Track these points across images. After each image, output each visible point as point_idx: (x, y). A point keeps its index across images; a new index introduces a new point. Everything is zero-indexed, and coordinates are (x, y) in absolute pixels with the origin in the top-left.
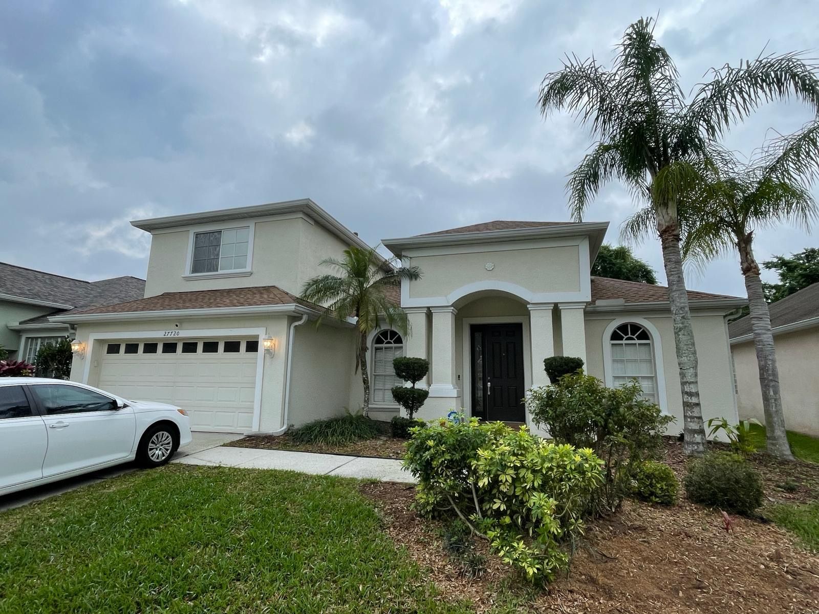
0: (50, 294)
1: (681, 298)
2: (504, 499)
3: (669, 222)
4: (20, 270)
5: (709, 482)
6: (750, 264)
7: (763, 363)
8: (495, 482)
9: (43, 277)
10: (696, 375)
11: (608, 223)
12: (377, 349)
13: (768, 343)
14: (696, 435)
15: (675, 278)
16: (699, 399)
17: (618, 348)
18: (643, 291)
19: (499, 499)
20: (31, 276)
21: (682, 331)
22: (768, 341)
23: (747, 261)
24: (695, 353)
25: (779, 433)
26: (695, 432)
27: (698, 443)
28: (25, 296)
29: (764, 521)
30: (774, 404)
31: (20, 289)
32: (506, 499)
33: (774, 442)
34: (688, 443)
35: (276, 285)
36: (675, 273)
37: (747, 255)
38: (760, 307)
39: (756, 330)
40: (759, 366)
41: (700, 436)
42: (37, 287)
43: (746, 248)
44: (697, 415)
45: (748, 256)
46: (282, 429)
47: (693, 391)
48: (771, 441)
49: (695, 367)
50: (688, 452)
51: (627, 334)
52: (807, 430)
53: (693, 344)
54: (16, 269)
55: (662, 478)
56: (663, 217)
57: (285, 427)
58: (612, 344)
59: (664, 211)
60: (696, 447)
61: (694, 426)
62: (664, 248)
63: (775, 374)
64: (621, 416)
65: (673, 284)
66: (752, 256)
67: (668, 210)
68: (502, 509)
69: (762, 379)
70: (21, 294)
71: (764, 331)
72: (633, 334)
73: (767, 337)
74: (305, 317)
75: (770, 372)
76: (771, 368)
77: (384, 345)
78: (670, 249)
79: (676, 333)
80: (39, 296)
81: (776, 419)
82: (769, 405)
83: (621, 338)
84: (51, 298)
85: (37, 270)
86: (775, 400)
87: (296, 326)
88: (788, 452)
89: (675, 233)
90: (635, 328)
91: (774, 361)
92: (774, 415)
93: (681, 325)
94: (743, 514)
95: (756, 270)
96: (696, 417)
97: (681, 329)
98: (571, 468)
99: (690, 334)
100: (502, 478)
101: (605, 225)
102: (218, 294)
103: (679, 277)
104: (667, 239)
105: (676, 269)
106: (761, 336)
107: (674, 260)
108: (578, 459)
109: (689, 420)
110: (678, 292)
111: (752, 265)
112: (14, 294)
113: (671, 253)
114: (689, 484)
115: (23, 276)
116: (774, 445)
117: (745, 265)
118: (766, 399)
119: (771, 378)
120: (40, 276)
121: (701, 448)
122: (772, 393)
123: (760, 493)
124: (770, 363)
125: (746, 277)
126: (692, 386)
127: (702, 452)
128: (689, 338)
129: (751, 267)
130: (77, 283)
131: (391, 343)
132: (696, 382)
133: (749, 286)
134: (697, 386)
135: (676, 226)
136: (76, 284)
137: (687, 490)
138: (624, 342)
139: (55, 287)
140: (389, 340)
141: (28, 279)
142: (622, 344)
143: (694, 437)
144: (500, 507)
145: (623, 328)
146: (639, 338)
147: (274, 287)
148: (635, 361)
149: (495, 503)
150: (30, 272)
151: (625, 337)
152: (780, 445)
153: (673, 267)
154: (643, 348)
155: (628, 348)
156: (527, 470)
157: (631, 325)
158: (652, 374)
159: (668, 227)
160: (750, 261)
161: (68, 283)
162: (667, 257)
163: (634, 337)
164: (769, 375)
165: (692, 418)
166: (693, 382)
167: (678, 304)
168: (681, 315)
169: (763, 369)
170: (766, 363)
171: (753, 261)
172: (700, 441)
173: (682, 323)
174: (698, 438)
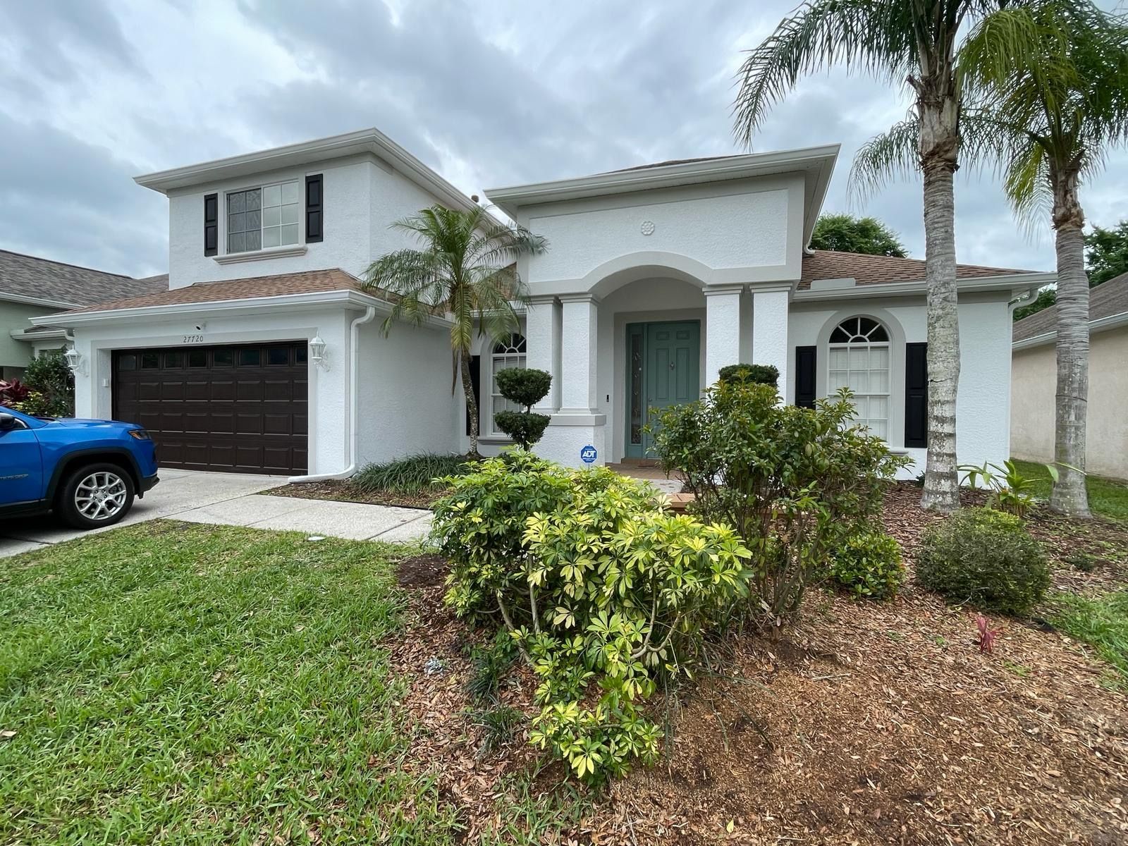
0: (68, 292)
1: (945, 267)
2: (572, 606)
3: (941, 136)
4: (29, 260)
5: (958, 562)
6: (1069, 210)
7: (1065, 371)
8: (555, 580)
9: (61, 269)
10: (955, 391)
11: (839, 146)
12: (495, 360)
13: (1080, 339)
14: (943, 481)
15: (939, 234)
16: (954, 426)
17: (840, 354)
18: (887, 266)
19: (566, 607)
20: (42, 267)
21: (941, 322)
22: (1081, 337)
23: (1065, 205)
24: (957, 356)
25: (1075, 477)
26: (941, 476)
27: (945, 493)
28: (29, 294)
29: (1046, 628)
30: (1073, 435)
31: (21, 284)
32: (576, 608)
33: (1065, 491)
34: (930, 493)
35: (341, 267)
36: (940, 225)
37: (1065, 195)
38: (1075, 281)
39: (1063, 319)
40: (1058, 375)
41: (949, 483)
42: (49, 283)
43: (1066, 182)
44: (948, 452)
45: (1068, 196)
46: (348, 470)
47: (948, 414)
48: (1059, 490)
49: (955, 378)
50: (926, 505)
51: (854, 333)
52: (1103, 469)
53: (957, 342)
54: (21, 259)
55: (878, 555)
56: (932, 128)
57: (352, 466)
58: (831, 349)
59: (935, 117)
60: (941, 499)
61: (942, 468)
62: (928, 184)
63: (1082, 389)
64: (807, 458)
65: (936, 245)
66: (1074, 196)
67: (942, 114)
68: (568, 626)
69: (1060, 396)
70: (23, 291)
71: (1075, 321)
72: (863, 332)
73: (1080, 331)
74: (371, 312)
75: (1076, 385)
76: (1077, 378)
77: (505, 355)
78: (937, 184)
79: (930, 325)
80: (50, 295)
81: (1073, 457)
82: (1065, 436)
83: (845, 339)
84: (69, 297)
85: (53, 260)
86: (1077, 428)
87: (358, 325)
88: (1084, 506)
89: (949, 155)
90: (868, 324)
91: (1084, 368)
92: (1071, 451)
93: (940, 312)
94: (1010, 614)
95: (1077, 219)
96: (947, 455)
97: (939, 318)
98: (682, 563)
99: (954, 327)
100: (567, 572)
101: (835, 150)
102: (262, 282)
103: (946, 232)
104: (934, 168)
105: (943, 219)
106: (1071, 327)
107: (941, 203)
108: (699, 545)
109: (935, 458)
110: (943, 258)
111: (1073, 211)
112: (11, 291)
113: (939, 191)
114: (923, 561)
115: (30, 269)
116: (1062, 495)
117: (1061, 211)
118: (1061, 427)
119: (1075, 394)
120: (57, 268)
121: (949, 500)
122: (1073, 418)
123: (1043, 581)
124: (1077, 370)
125: (1059, 232)
126: (946, 407)
127: (950, 506)
128: (952, 332)
129: (1071, 214)
130: (112, 278)
131: (515, 351)
132: (954, 401)
133: (1063, 246)
134: (954, 408)
135: (952, 142)
136: (110, 280)
137: (919, 572)
138: (849, 344)
139: (78, 282)
140: (512, 347)
141: (39, 272)
142: (846, 348)
143: (939, 483)
144: (565, 621)
145: (850, 325)
146: (872, 338)
147: (338, 270)
148: (864, 373)
149: (558, 614)
150: (43, 263)
151: (852, 338)
152: (1073, 496)
153: (939, 215)
154: (877, 354)
155: (855, 354)
156: (613, 560)
157: (862, 319)
158: (887, 391)
159: (938, 146)
160: (1069, 205)
161: (100, 278)
162: (931, 199)
163: (865, 337)
164: (1074, 390)
165: (938, 455)
166: (948, 402)
167: (940, 278)
168: (942, 296)
169: (1063, 381)
170: (1071, 371)
171: (1075, 205)
172: (948, 490)
173: (943, 309)
174: (946, 485)
